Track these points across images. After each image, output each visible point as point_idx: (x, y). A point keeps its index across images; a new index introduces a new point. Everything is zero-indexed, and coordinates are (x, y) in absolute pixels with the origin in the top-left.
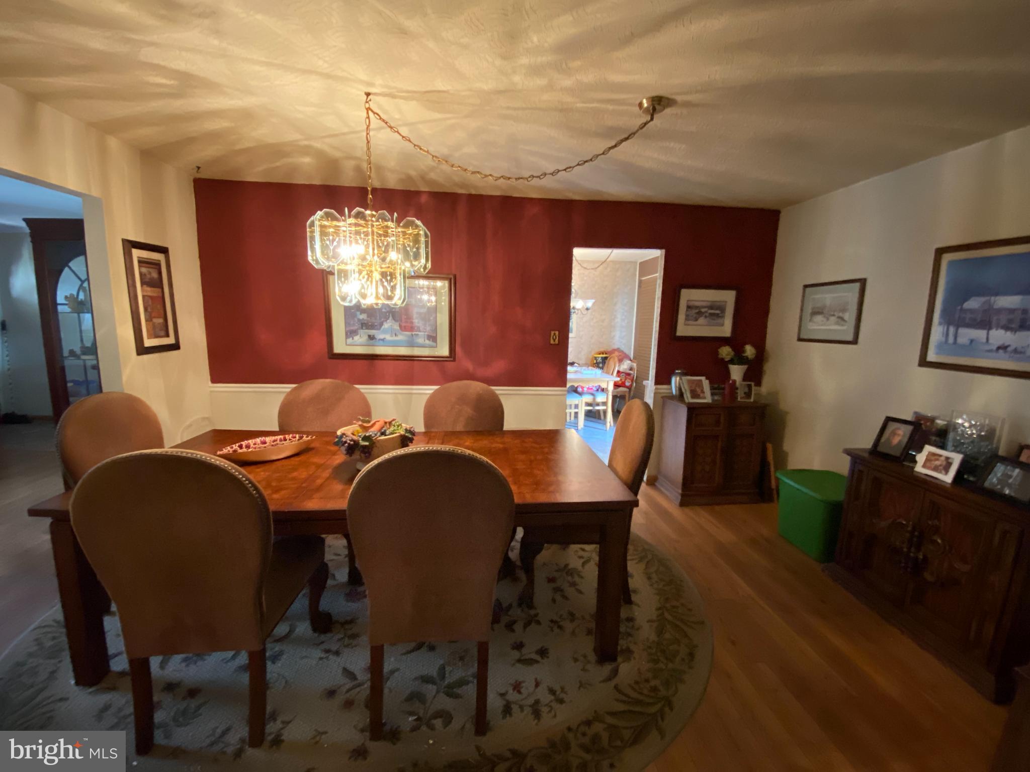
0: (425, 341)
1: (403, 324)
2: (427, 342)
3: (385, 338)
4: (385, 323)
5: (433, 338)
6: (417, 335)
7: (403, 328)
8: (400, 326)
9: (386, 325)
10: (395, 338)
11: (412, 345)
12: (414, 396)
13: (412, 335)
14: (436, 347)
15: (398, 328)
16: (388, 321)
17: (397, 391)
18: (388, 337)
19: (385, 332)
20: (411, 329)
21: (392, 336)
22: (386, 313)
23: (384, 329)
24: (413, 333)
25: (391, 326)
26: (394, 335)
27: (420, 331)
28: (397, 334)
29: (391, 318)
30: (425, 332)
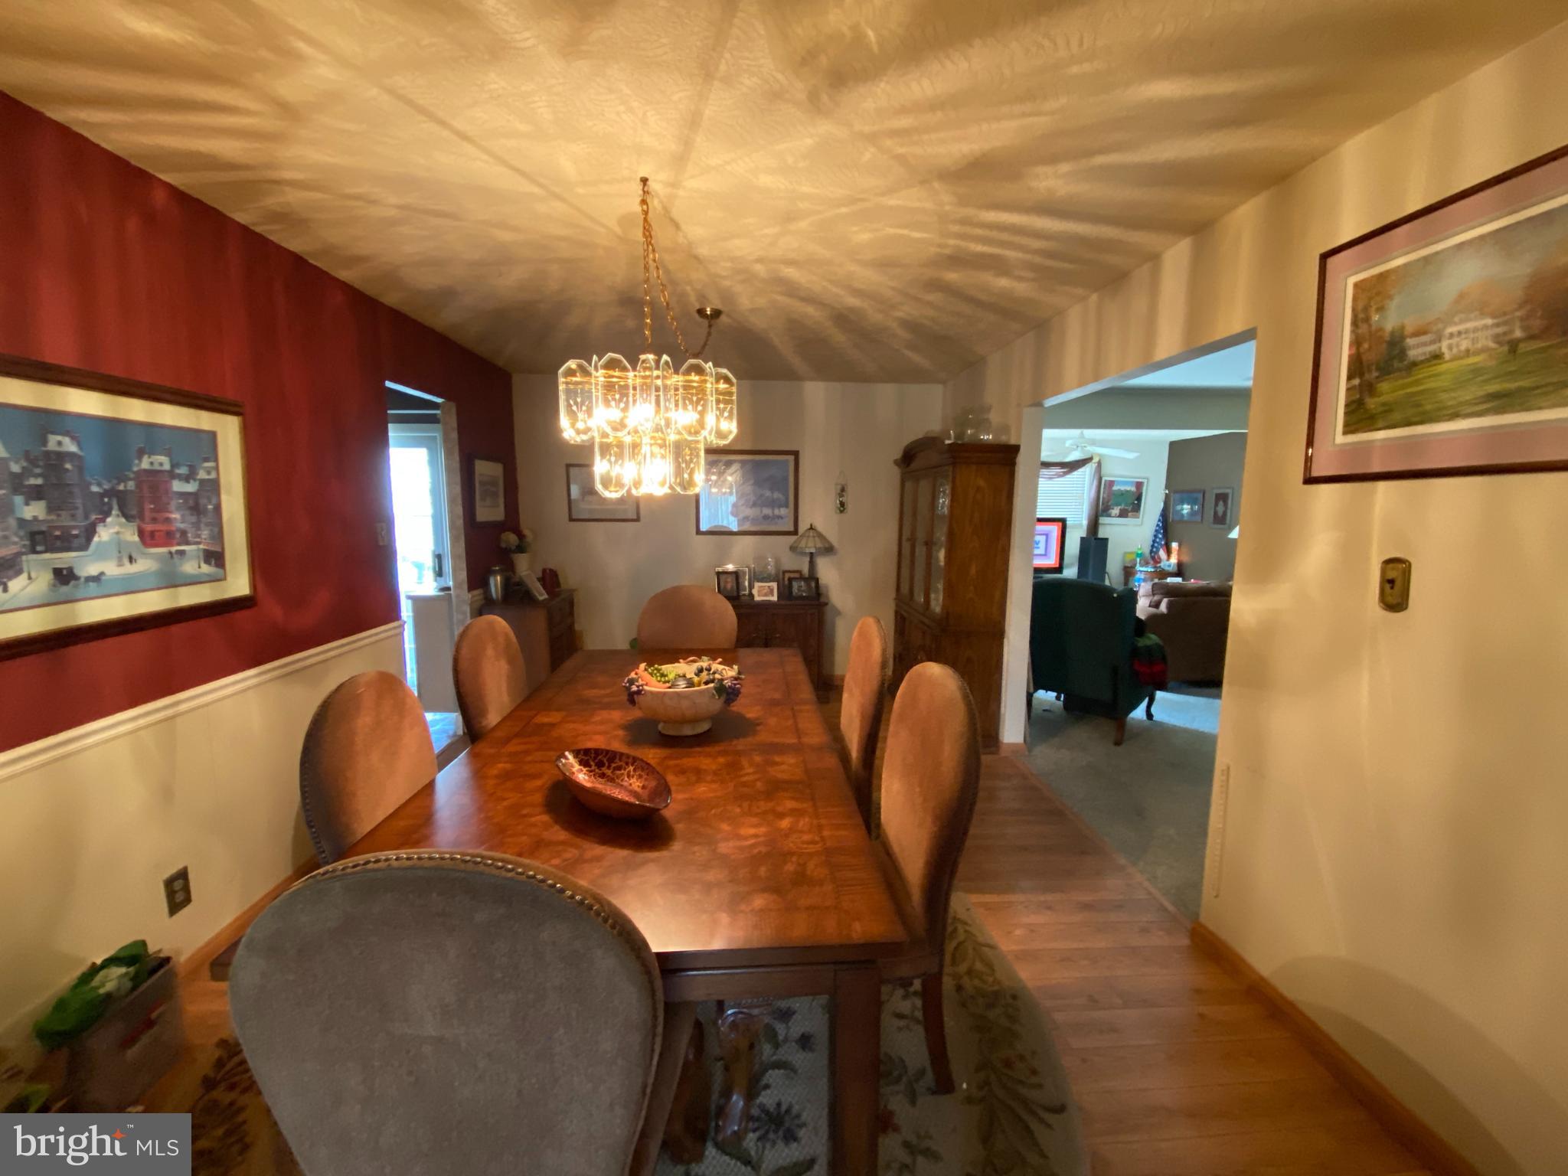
0: (199, 567)
1: (149, 527)
2: (206, 569)
3: (102, 574)
4: (100, 529)
5: (216, 557)
6: (182, 553)
7: (148, 539)
8: (141, 533)
9: (104, 534)
10: (130, 569)
11: (171, 580)
12: (179, 720)
13: (170, 553)
14: (225, 579)
15: (136, 538)
16: (109, 520)
17: (142, 722)
18: (111, 569)
19: (102, 556)
20: (168, 538)
21: (120, 564)
22: (102, 495)
23: (100, 543)
24: (174, 549)
25: (118, 533)
26: (126, 561)
27: (188, 543)
28: (134, 555)
29: (115, 512)
30: (199, 543)
